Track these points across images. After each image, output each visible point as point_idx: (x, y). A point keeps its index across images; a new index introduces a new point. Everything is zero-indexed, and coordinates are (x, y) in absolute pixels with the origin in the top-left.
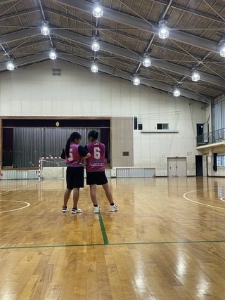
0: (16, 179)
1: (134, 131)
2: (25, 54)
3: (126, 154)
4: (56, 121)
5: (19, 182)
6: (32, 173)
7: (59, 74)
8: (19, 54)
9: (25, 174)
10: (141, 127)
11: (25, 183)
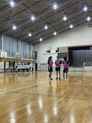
0: (74, 71)
2: (77, 21)
5: (76, 72)
6: (80, 69)
8: (74, 21)
9: (78, 69)
11: (78, 73)
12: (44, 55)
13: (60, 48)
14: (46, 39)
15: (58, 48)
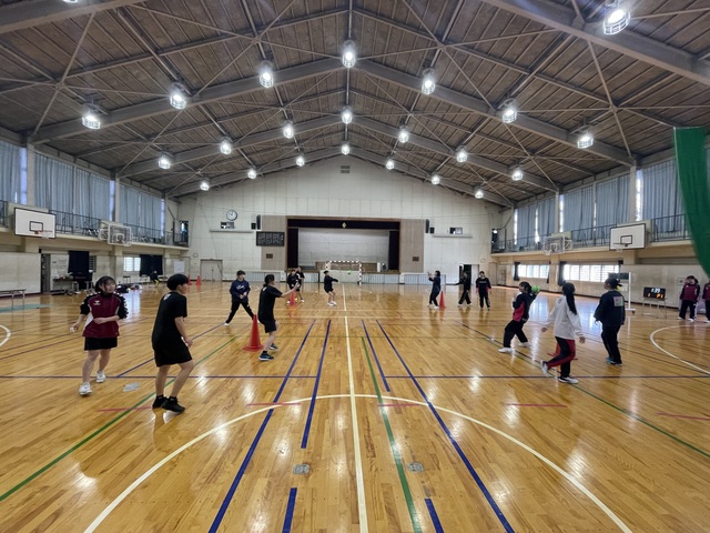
1: (426, 234)
2: (315, 148)
3: (416, 259)
4: (343, 222)
7: (348, 172)
8: (310, 148)
10: (432, 230)
12: (214, 234)
13: (265, 217)
14: (222, 186)
15: (258, 218)
